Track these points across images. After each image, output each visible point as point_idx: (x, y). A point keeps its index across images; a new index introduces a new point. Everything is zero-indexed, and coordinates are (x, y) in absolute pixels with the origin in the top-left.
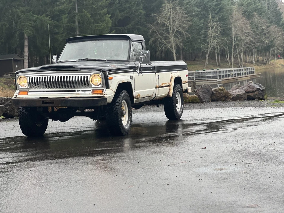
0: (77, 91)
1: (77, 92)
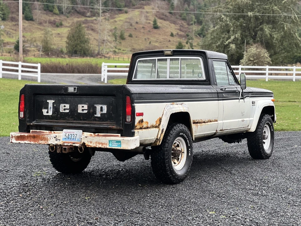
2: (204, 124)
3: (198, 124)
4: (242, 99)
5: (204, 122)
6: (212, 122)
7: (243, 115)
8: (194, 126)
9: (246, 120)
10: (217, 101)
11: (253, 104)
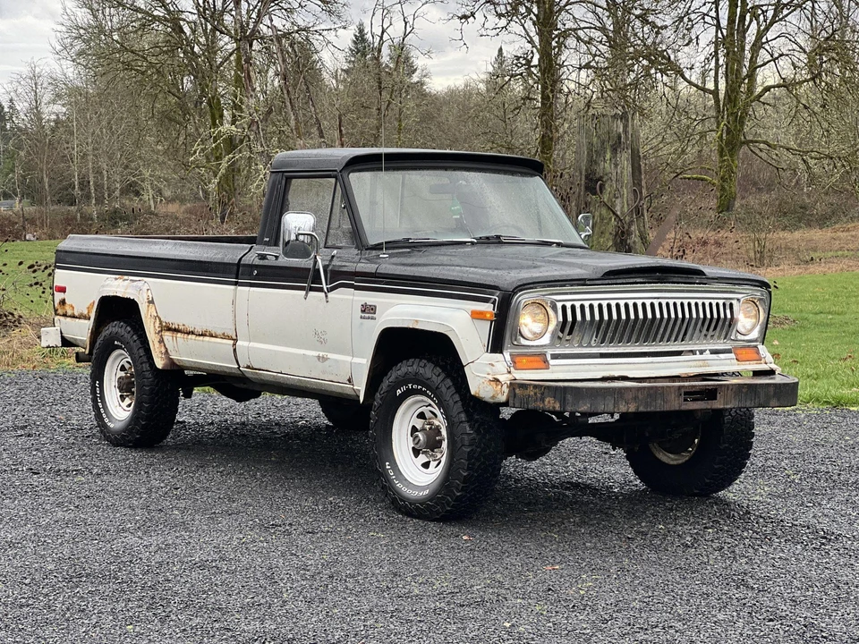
0: (698, 352)
1: (698, 356)
3: (179, 335)
4: (321, 290)
5: (193, 333)
6: (216, 337)
7: (322, 342)
8: (167, 336)
9: (336, 361)
10: (233, 287)
11: (367, 315)
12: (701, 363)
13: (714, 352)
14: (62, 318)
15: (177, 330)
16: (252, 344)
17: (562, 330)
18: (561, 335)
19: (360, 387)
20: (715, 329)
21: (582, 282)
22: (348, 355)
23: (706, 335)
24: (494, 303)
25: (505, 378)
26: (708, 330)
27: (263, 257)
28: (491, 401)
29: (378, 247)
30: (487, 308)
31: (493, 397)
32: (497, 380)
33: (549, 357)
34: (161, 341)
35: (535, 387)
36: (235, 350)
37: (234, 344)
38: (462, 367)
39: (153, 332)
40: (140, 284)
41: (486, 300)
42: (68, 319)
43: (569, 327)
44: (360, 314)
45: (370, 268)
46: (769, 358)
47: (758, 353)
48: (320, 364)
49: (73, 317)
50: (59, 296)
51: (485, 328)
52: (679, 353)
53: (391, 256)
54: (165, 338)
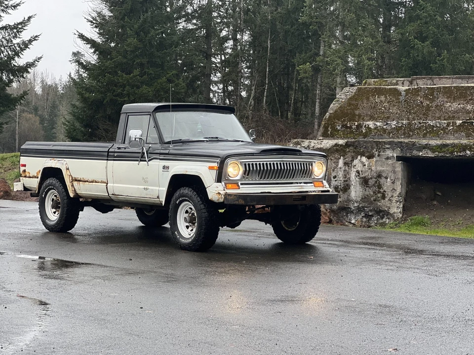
0: (299, 183)
1: (299, 185)
2: (88, 183)
3: (81, 182)
4: (145, 161)
5: (87, 181)
6: (98, 182)
7: (146, 182)
8: (75, 183)
9: (152, 189)
10: (106, 161)
11: (165, 170)
12: (300, 187)
13: (305, 183)
14: (24, 178)
15: (80, 181)
16: (115, 185)
17: (245, 174)
18: (244, 176)
19: (163, 200)
20: (305, 174)
21: (252, 154)
22: (157, 187)
23: (302, 176)
24: (218, 163)
25: (222, 192)
26: (303, 174)
27: (119, 148)
28: (217, 202)
29: (169, 143)
30: (215, 165)
31: (218, 200)
32: (219, 193)
33: (240, 184)
34: (73, 186)
35: (235, 195)
36: (107, 188)
37: (107, 185)
38: (205, 189)
39: (69, 182)
40: (62, 161)
41: (215, 162)
42: (27, 178)
43: (247, 172)
44: (162, 170)
45: (167, 152)
46: (327, 186)
47: (323, 184)
48: (145, 191)
49: (30, 177)
50: (22, 169)
51: (214, 173)
52: (292, 183)
53: (174, 146)
54: (74, 184)
